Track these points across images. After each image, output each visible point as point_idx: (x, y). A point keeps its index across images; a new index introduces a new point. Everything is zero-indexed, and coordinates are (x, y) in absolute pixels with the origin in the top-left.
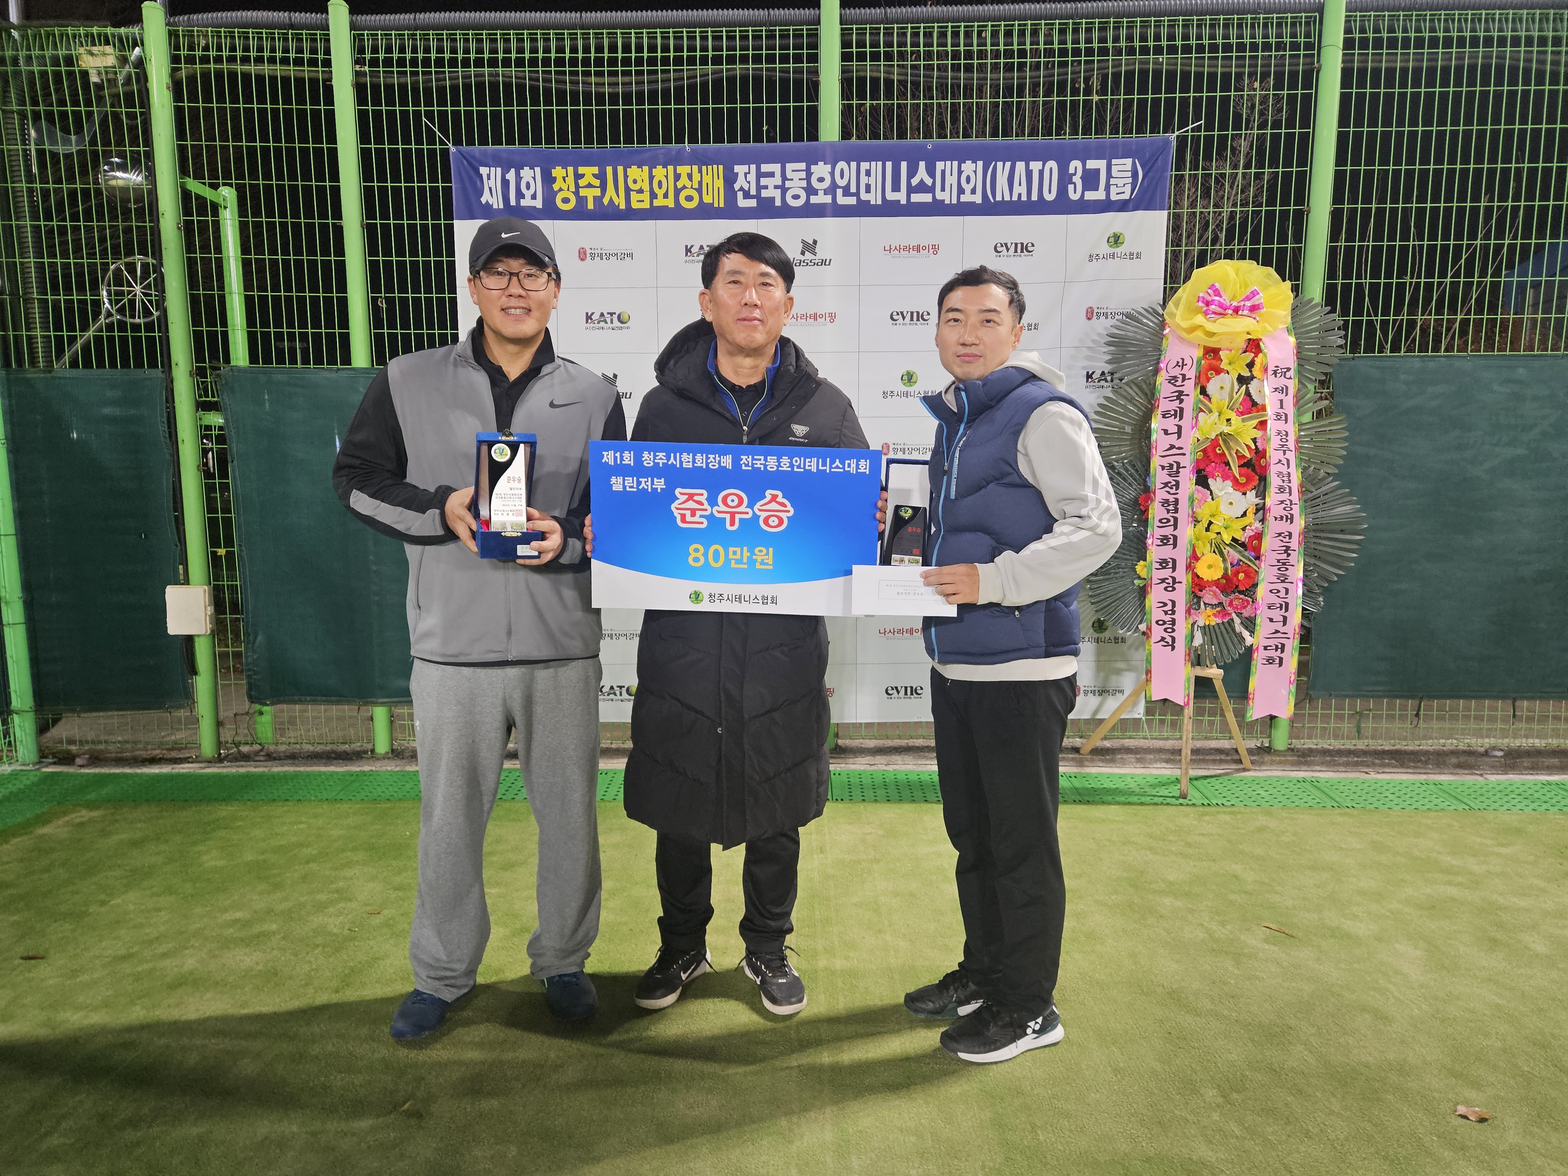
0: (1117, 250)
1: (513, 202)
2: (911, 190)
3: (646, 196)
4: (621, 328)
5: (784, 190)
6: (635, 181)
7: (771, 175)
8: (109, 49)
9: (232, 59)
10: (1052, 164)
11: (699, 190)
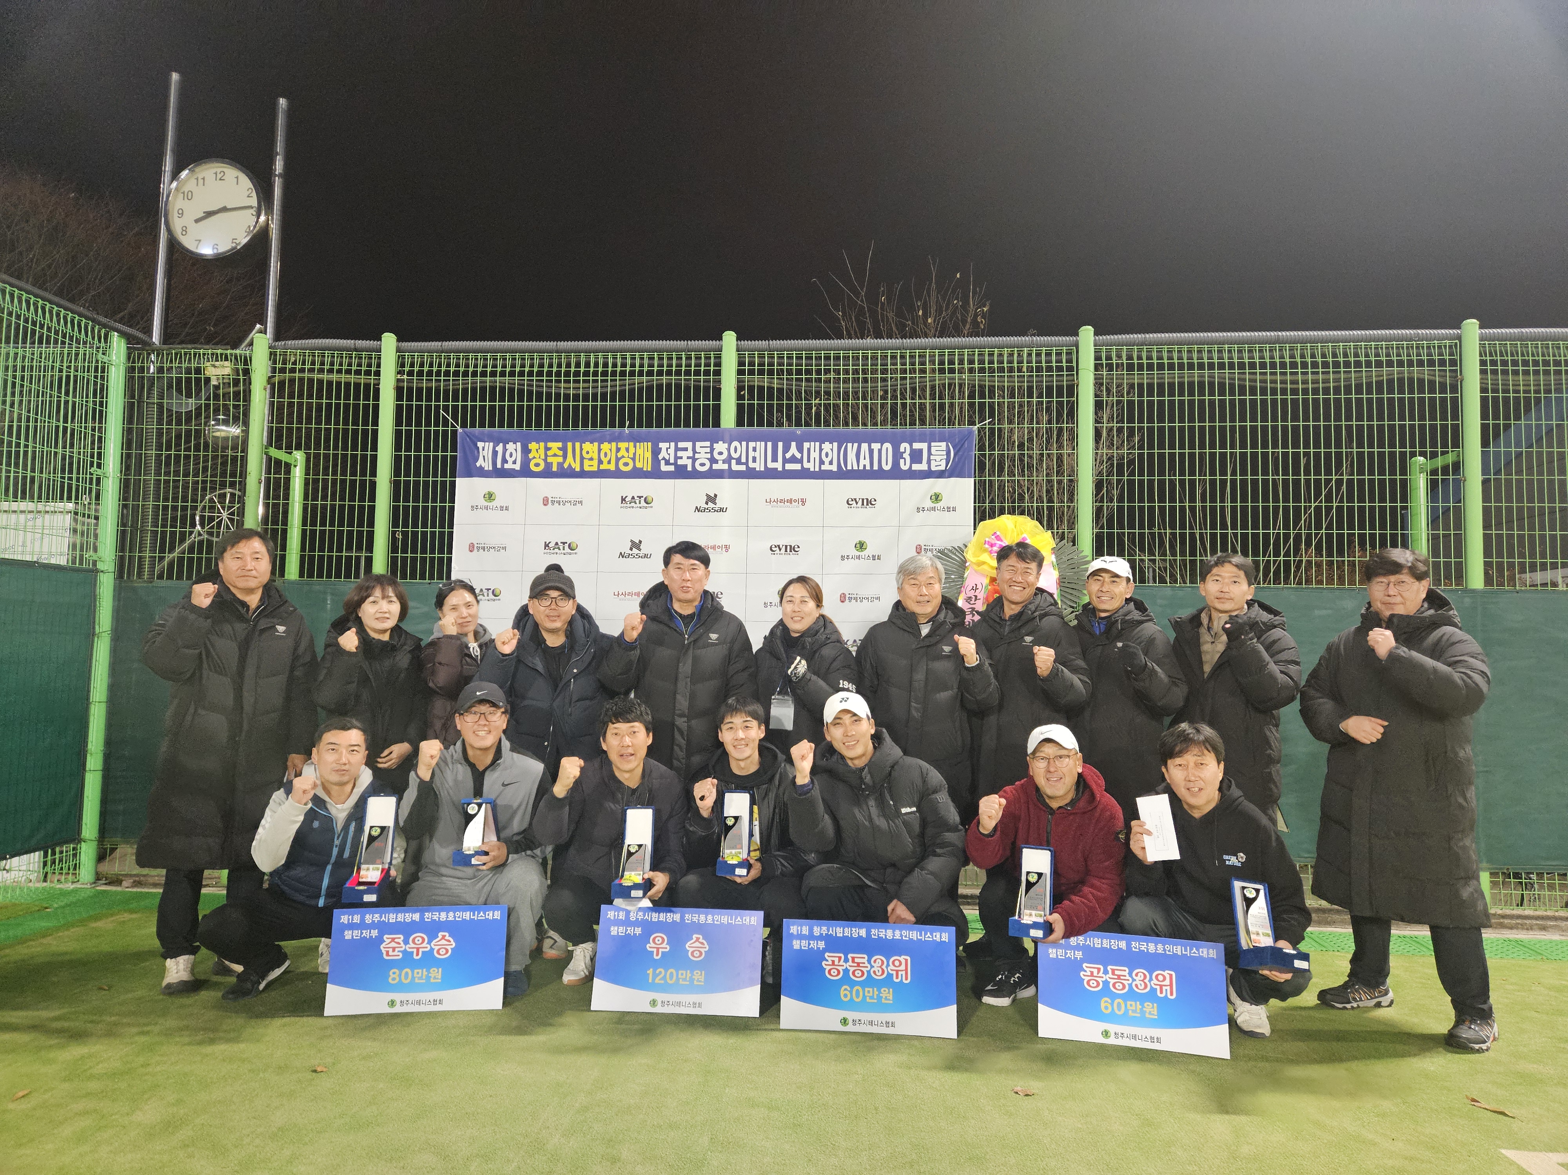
0: (938, 505)
1: (499, 466)
2: (785, 461)
3: (595, 463)
4: (570, 554)
5: (694, 460)
6: (588, 452)
7: (686, 449)
8: (227, 364)
9: (311, 370)
10: (887, 445)
11: (634, 459)
